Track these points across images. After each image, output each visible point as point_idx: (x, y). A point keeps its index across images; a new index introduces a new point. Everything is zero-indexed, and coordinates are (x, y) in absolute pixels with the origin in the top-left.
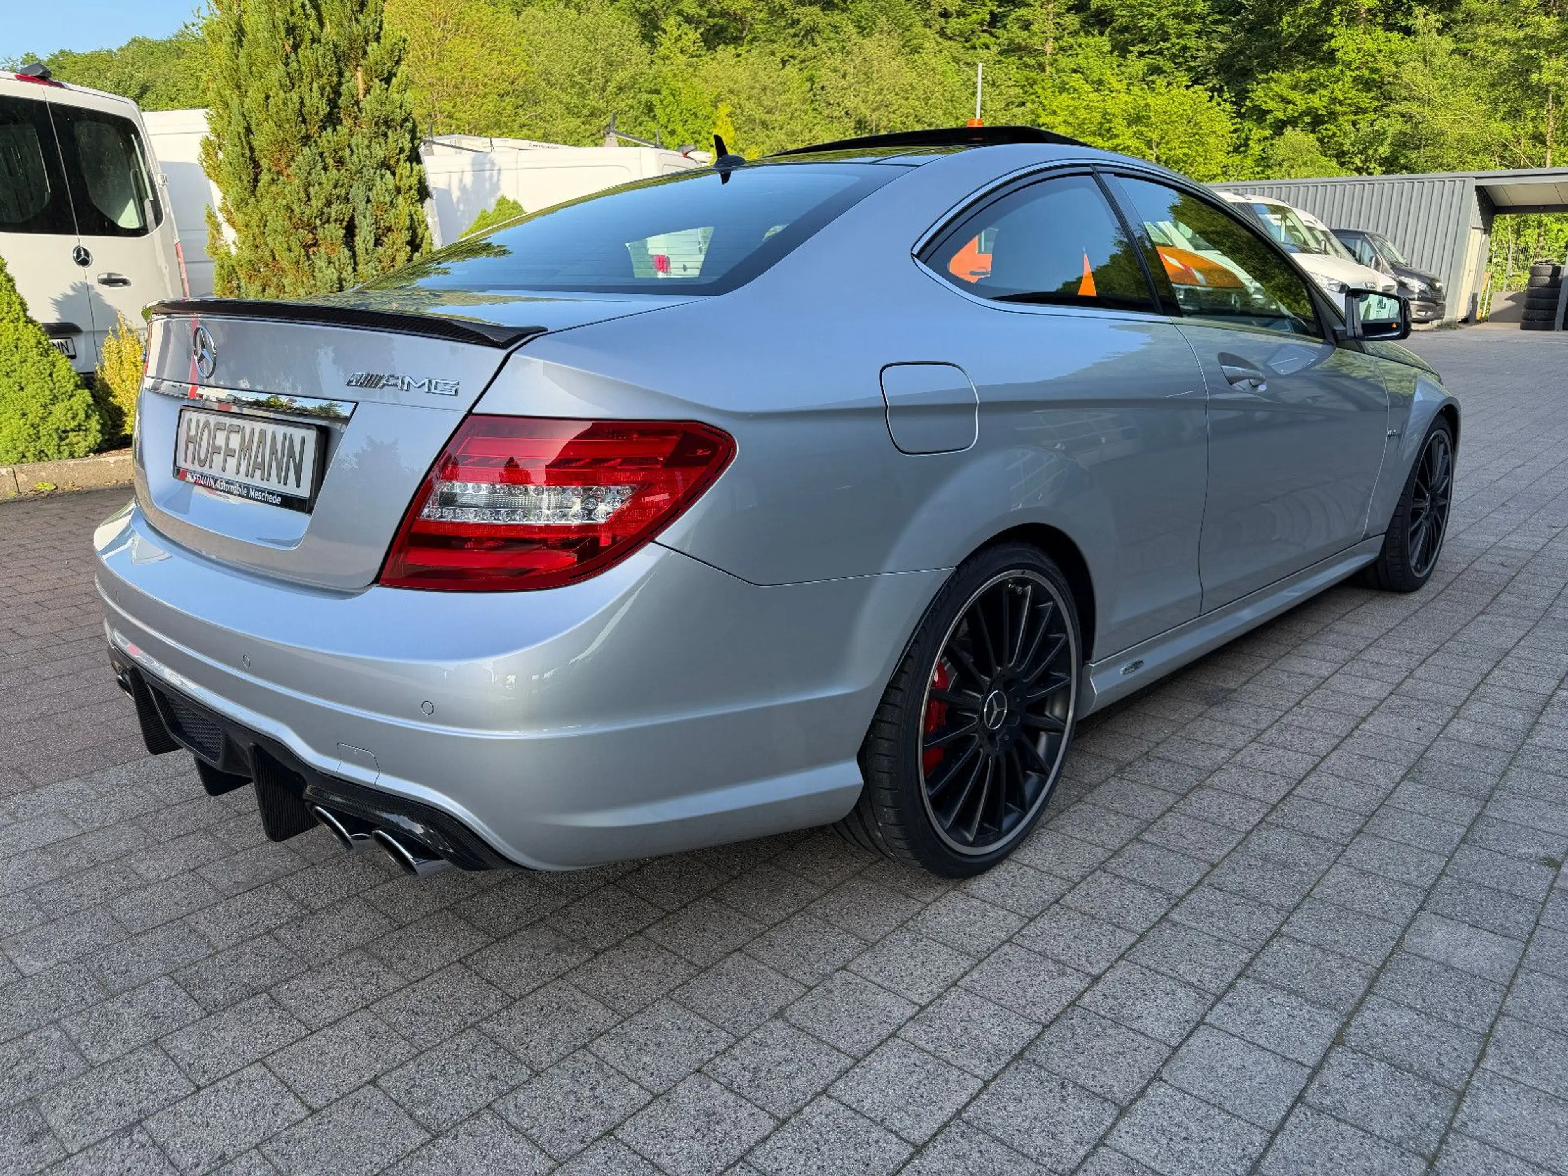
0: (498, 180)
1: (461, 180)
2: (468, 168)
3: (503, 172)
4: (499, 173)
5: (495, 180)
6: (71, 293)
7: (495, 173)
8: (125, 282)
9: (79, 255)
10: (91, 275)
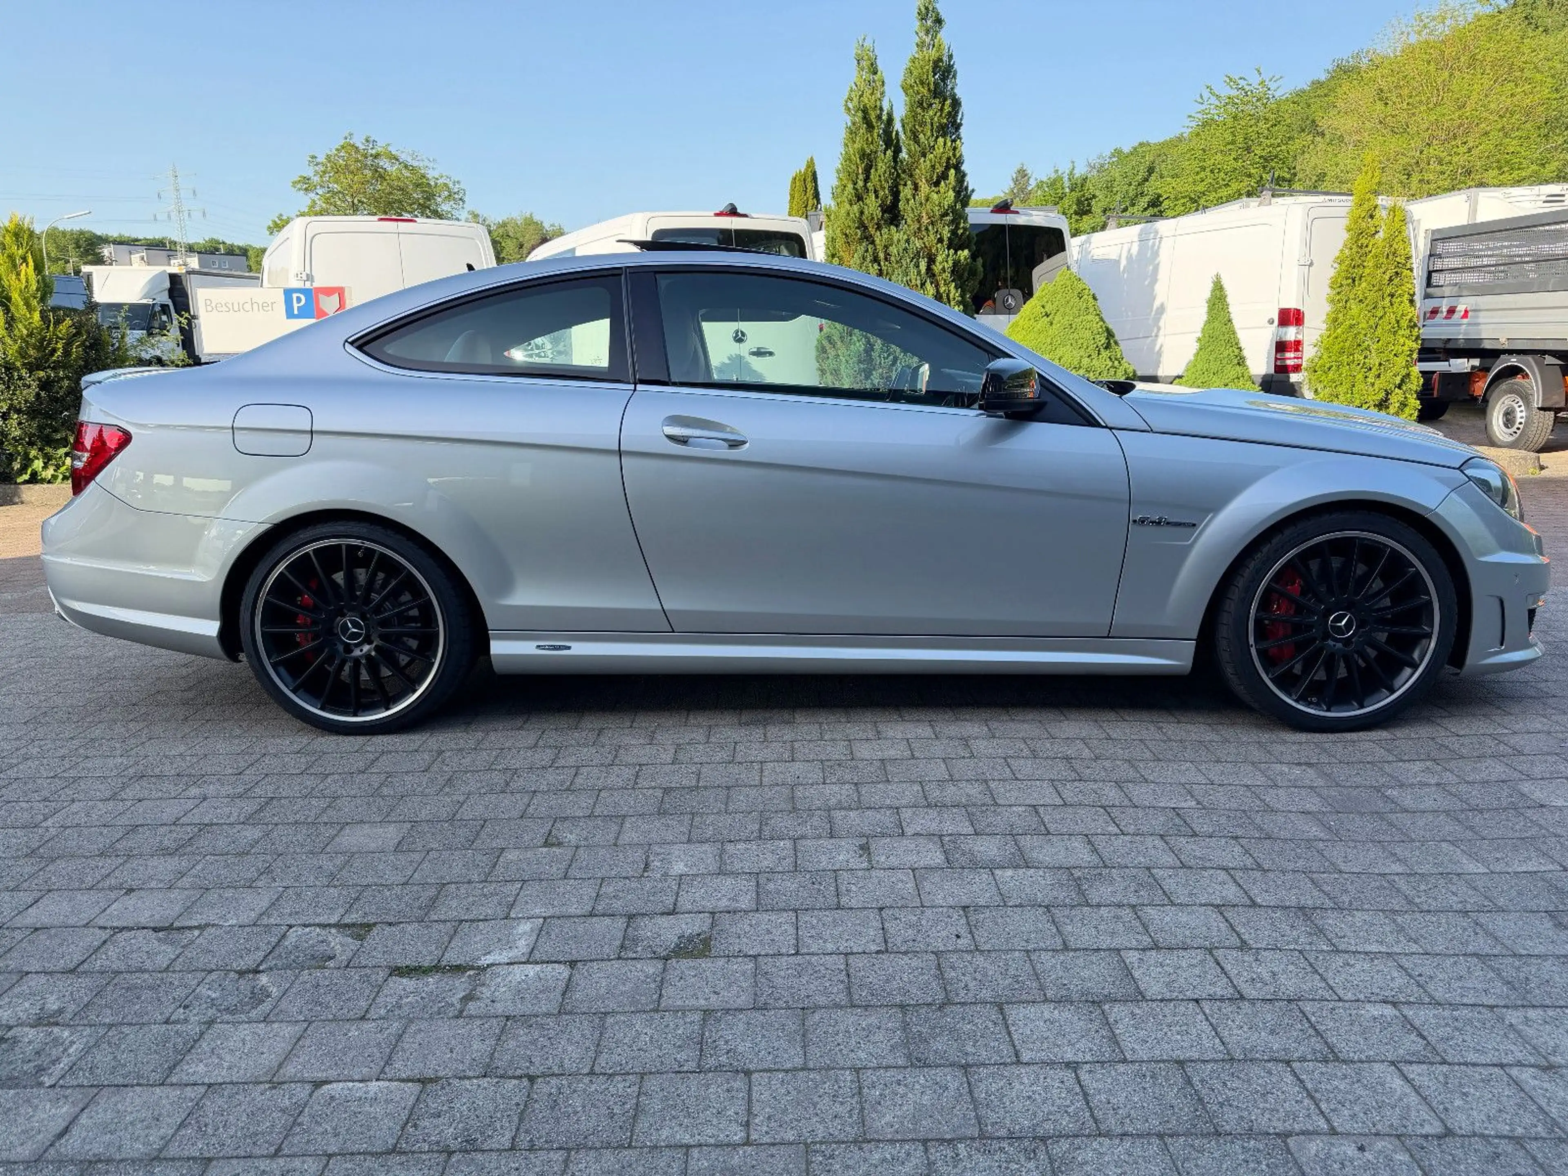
0: (1159, 248)
1: (1129, 250)
2: (1136, 239)
3: (1164, 239)
4: (1160, 243)
5: (1156, 247)
6: (727, 361)
7: (1157, 241)
8: (771, 354)
9: (737, 335)
10: (744, 349)
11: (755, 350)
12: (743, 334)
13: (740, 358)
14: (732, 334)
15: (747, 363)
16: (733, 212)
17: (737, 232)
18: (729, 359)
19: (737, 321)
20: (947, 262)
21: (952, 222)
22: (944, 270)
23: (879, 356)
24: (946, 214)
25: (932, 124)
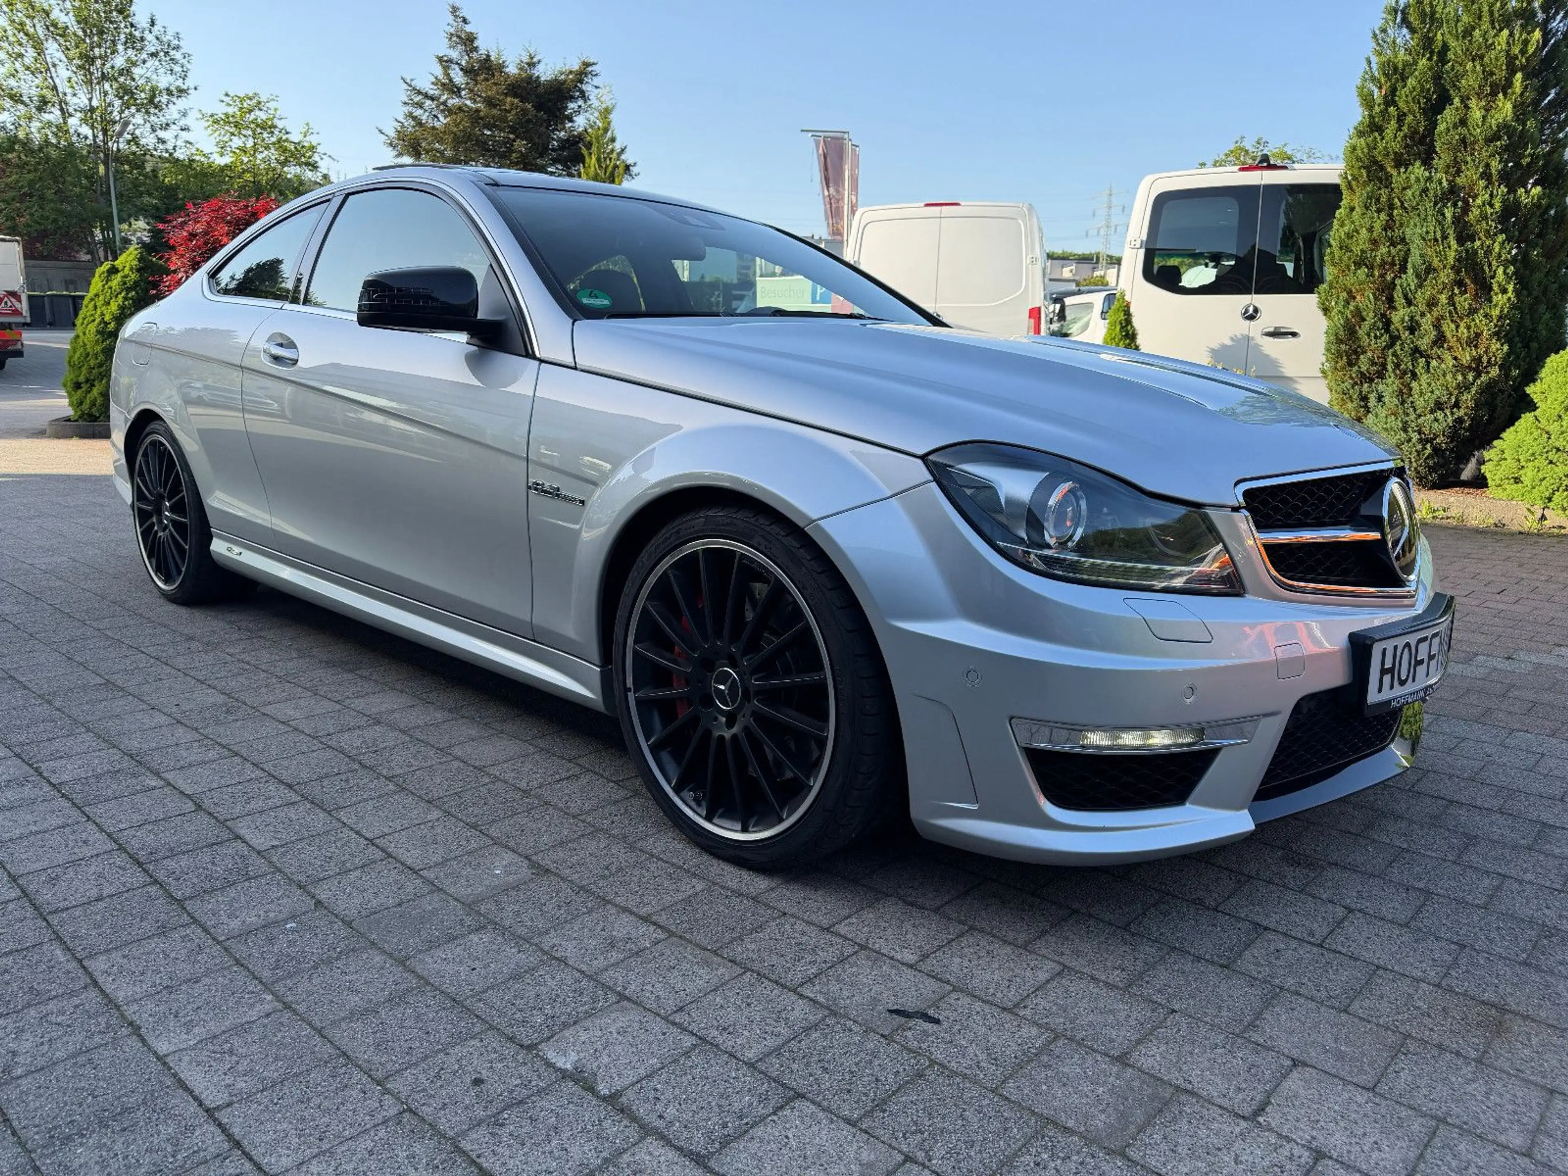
6: (1229, 343)
9: (1247, 311)
11: (1272, 330)
12: (1256, 310)
13: (1248, 338)
14: (1240, 310)
15: (1257, 346)
16: (1266, 164)
17: (1267, 187)
18: (1232, 339)
19: (1250, 293)
20: (1492, 206)
21: (1506, 149)
22: (1484, 217)
23: (1369, 335)
24: (1496, 137)
25: (1491, 13)
